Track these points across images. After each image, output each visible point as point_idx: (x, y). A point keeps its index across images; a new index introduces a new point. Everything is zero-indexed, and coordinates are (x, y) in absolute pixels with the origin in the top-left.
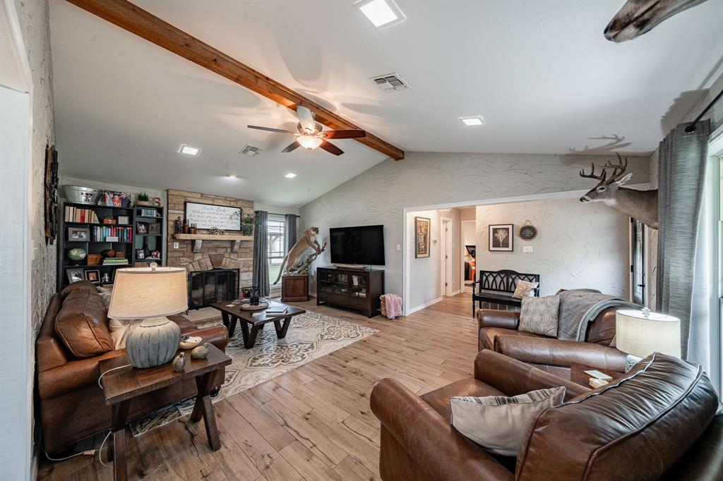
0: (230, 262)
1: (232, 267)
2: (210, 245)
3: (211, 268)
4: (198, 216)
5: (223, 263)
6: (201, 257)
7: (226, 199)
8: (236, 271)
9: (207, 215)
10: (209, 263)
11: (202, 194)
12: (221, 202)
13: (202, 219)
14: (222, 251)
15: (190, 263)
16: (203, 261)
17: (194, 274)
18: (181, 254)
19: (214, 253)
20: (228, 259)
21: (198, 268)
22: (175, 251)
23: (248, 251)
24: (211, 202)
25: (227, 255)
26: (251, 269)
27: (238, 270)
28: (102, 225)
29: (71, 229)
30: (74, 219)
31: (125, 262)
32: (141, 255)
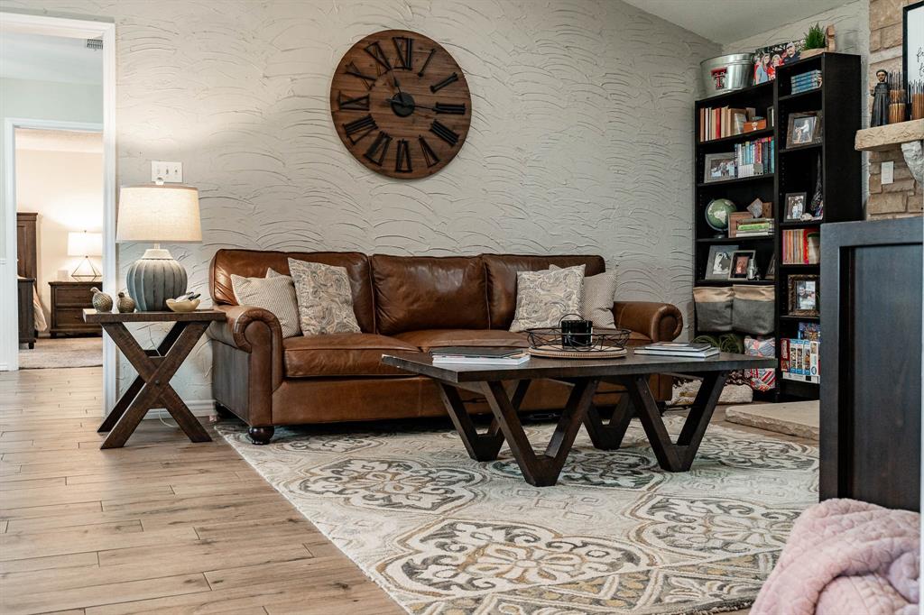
22: (885, 191)
28: (742, 139)
29: (709, 158)
30: (710, 134)
31: (765, 229)
32: (797, 210)
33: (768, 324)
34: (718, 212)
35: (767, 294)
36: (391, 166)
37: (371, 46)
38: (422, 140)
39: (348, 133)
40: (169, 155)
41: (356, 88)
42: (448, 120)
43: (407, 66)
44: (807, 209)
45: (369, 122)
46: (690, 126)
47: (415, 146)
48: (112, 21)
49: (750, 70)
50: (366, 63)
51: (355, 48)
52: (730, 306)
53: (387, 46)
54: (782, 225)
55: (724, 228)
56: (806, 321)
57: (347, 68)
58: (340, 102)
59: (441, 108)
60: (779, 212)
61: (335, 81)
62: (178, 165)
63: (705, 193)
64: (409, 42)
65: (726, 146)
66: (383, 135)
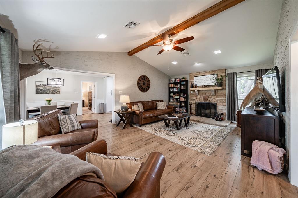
0: (212, 99)
1: (213, 102)
2: (203, 92)
3: (203, 101)
4: (198, 81)
5: (209, 100)
6: (200, 97)
7: (210, 72)
8: (215, 104)
9: (201, 80)
10: (203, 100)
11: (200, 72)
12: (207, 74)
13: (199, 82)
14: (208, 95)
15: (196, 99)
16: (200, 98)
17: (197, 103)
18: (193, 95)
19: (205, 95)
20: (211, 98)
21: (199, 101)
22: (192, 94)
23: (222, 95)
24: (203, 75)
25: (210, 96)
26: (224, 104)
27: (216, 104)
28: (175, 87)
29: (170, 89)
30: (171, 86)
31: (178, 97)
32: (182, 95)
33: (179, 107)
34: (172, 95)
35: (179, 104)
36: (143, 91)
37: (141, 77)
38: (146, 88)
39: (139, 87)
40: (121, 90)
41: (140, 82)
42: (148, 85)
43: (145, 79)
44: (183, 95)
45: (141, 86)
46: (168, 85)
47: (145, 89)
48: (115, 74)
49: (175, 80)
50: (141, 79)
51: (140, 77)
52: (174, 104)
53: (143, 77)
54: (180, 97)
55: (172, 96)
56: (183, 106)
57: (139, 80)
58: (138, 83)
59: (148, 84)
60: (180, 95)
61: (138, 81)
62: (122, 92)
63: (170, 93)
64: (145, 77)
65: (173, 88)
66: (142, 87)
